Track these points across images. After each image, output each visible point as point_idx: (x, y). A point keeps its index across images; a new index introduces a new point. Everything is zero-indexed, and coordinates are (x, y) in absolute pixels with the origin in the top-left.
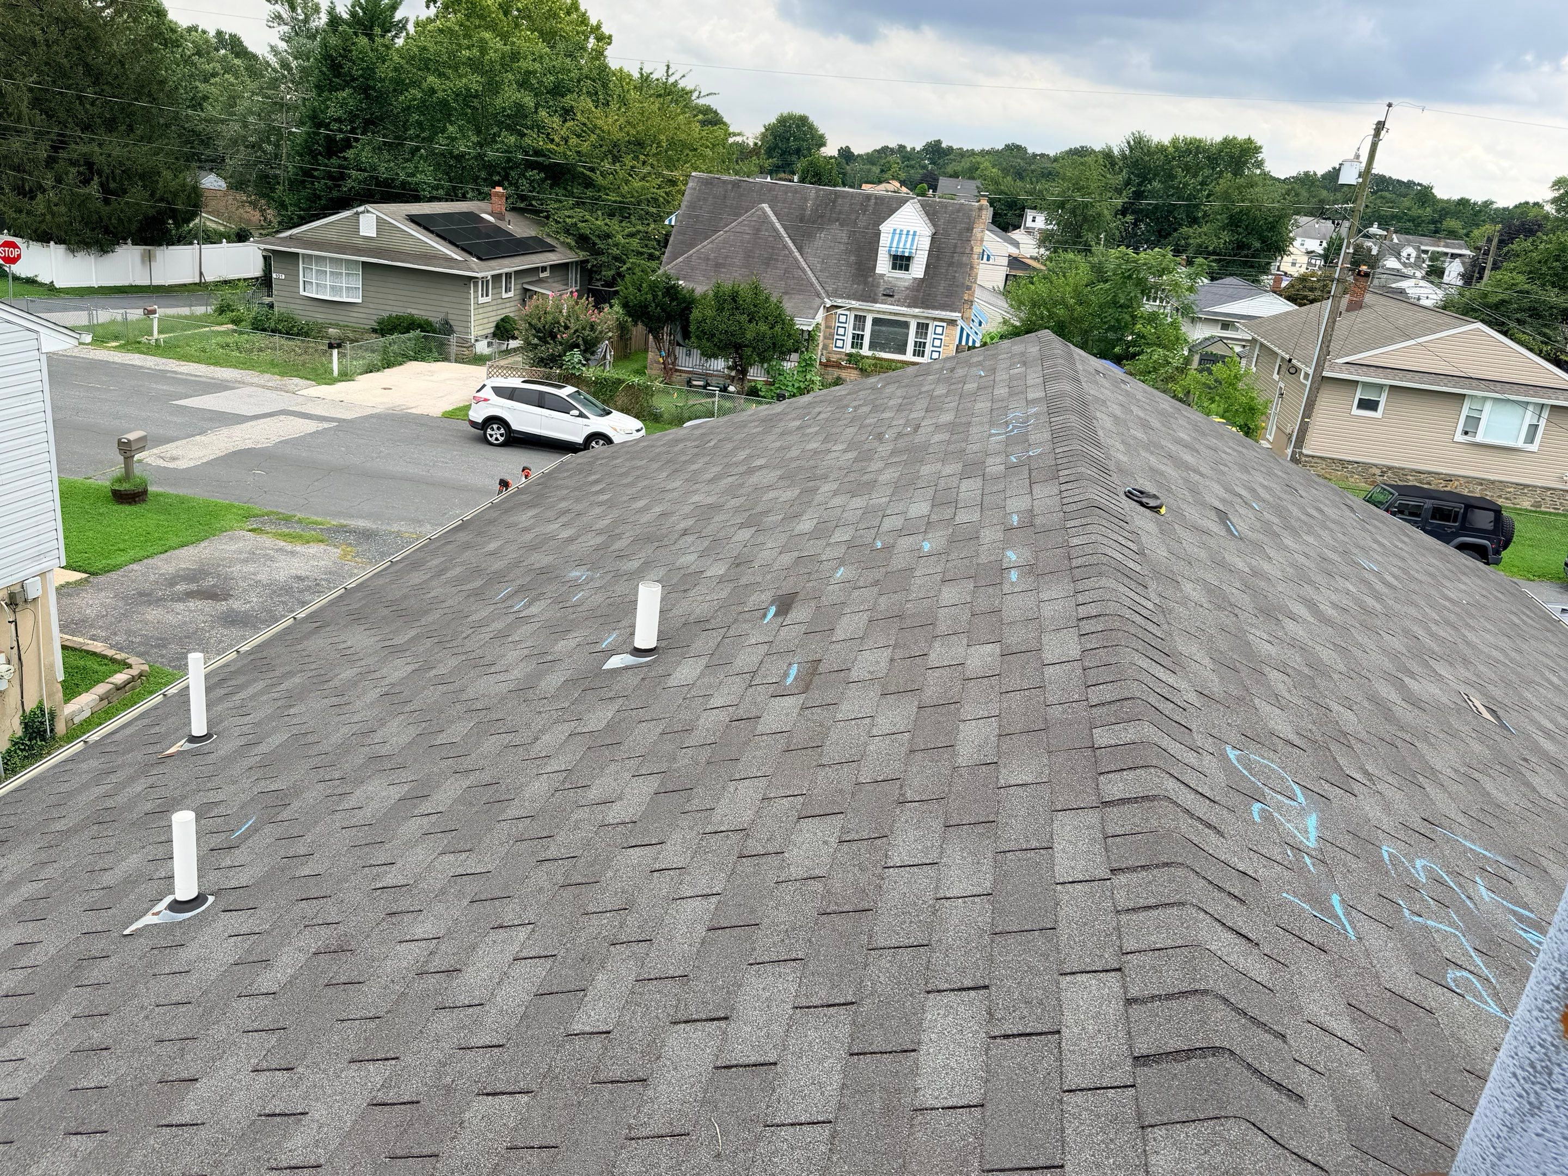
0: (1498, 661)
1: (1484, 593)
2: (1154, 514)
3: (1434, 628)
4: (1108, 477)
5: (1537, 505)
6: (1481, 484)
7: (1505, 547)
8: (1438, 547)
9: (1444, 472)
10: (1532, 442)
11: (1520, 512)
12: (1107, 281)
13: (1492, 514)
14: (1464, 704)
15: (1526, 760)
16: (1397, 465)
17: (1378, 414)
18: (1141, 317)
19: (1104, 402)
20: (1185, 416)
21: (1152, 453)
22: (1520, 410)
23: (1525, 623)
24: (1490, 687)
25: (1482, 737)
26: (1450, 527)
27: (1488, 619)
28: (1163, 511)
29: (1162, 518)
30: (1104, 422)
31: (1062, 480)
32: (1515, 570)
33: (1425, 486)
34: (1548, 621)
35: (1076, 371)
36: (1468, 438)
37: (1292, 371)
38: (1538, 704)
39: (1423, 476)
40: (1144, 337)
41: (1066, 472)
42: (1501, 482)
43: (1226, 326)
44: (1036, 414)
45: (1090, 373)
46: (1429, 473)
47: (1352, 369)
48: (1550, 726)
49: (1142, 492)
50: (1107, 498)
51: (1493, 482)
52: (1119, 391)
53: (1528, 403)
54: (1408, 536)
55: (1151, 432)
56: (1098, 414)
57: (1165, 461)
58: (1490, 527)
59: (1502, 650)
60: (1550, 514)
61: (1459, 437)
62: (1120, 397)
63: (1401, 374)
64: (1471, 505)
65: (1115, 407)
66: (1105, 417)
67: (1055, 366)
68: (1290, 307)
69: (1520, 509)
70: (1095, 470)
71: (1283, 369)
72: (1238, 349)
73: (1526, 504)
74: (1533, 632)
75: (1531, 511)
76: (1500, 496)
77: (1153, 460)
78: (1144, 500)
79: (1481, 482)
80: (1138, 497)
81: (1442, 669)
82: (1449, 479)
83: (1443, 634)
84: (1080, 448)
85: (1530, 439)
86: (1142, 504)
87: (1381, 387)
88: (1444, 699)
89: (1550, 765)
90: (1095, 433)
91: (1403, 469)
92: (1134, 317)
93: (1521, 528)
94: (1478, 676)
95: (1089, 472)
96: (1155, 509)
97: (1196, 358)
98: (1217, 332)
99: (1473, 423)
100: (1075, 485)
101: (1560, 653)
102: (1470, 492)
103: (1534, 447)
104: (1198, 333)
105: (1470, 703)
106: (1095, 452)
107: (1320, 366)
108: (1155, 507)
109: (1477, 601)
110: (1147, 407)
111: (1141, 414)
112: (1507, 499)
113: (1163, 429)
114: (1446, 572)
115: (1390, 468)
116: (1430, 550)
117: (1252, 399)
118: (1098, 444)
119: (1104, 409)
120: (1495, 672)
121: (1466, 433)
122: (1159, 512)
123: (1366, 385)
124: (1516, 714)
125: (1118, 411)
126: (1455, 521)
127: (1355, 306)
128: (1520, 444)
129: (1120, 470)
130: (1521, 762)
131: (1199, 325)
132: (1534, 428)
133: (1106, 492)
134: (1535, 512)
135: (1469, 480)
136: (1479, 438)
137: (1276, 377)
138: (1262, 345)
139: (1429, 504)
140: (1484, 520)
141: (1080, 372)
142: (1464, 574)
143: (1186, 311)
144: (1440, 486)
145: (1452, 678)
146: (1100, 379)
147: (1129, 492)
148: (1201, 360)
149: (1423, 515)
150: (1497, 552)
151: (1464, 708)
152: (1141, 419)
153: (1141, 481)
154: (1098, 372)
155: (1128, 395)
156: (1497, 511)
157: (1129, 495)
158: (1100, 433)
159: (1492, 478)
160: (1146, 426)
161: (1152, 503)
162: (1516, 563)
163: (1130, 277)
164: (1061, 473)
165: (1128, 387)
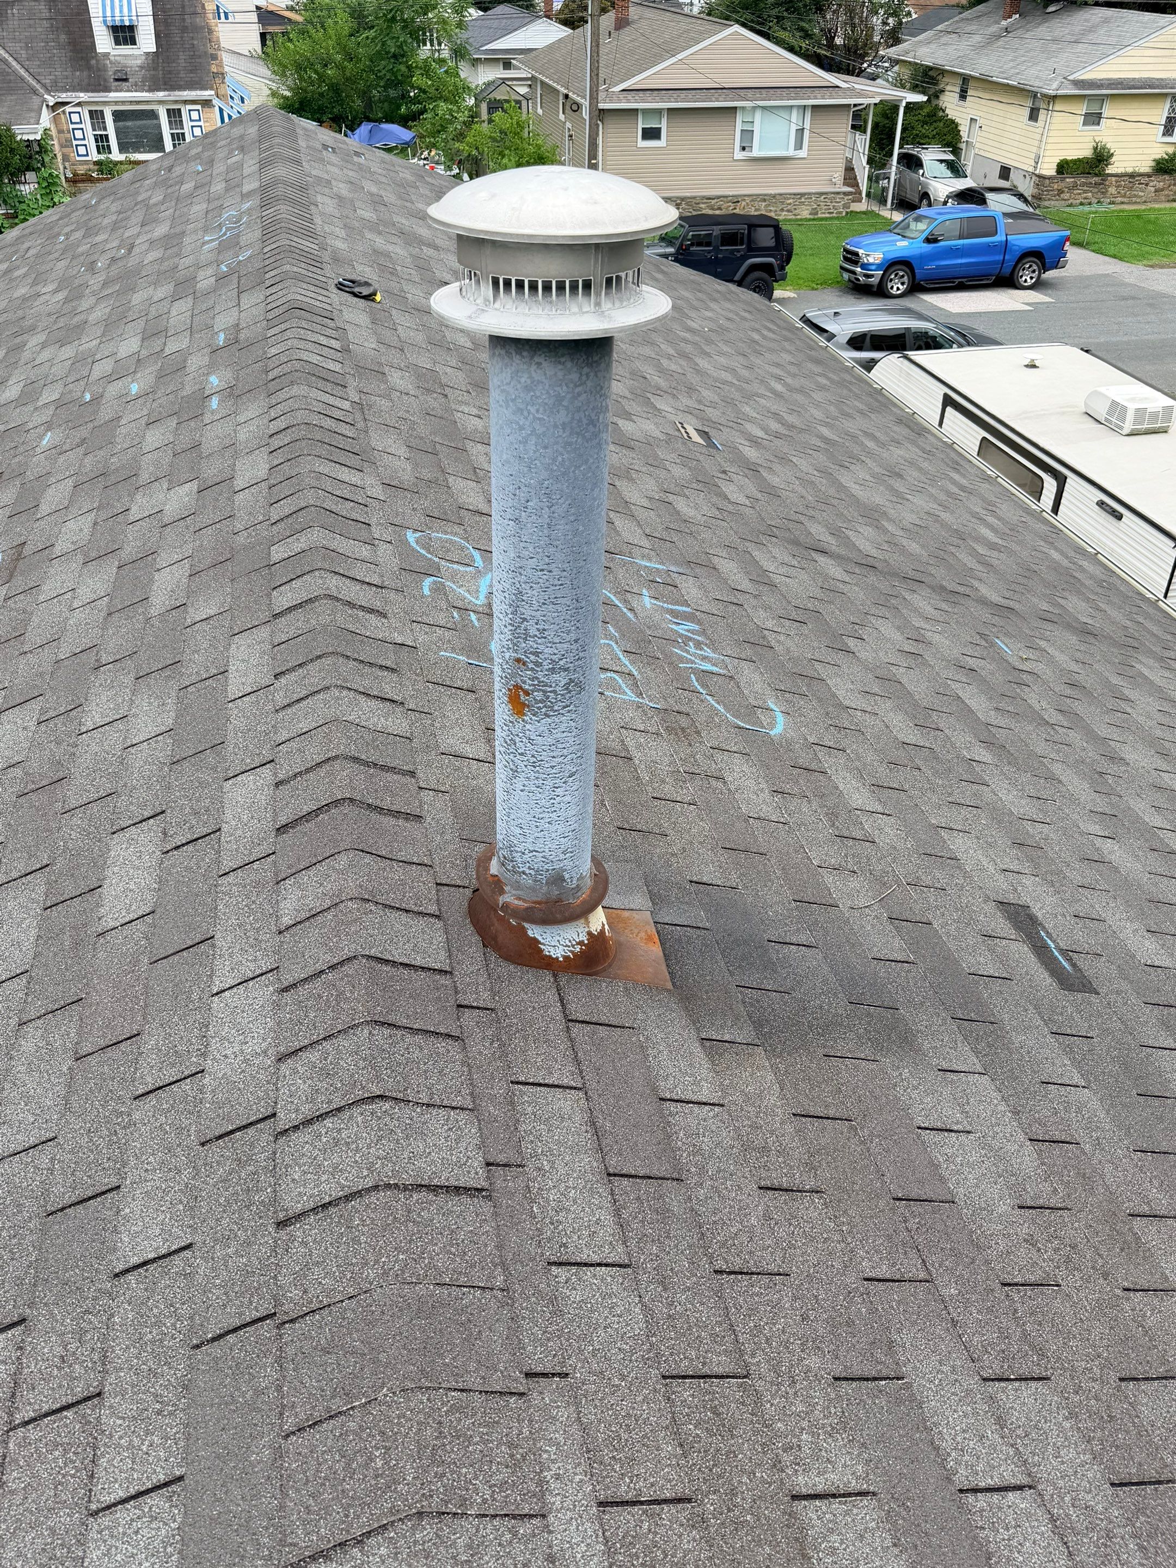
0: (725, 382)
1: (731, 315)
2: (369, 303)
3: (665, 362)
4: (319, 271)
5: (814, 212)
6: (765, 200)
7: (788, 262)
8: (692, 277)
9: (731, 194)
10: (801, 148)
11: (799, 223)
12: (373, 27)
13: (771, 230)
14: (677, 433)
15: (724, 472)
16: (688, 195)
17: (662, 143)
18: (416, 67)
19: (329, 182)
20: (428, 183)
21: (380, 233)
22: (785, 114)
23: (764, 337)
24: (709, 411)
25: (685, 460)
26: (738, 251)
27: (726, 342)
28: (378, 298)
29: (379, 306)
30: (326, 204)
31: (268, 283)
32: (801, 282)
33: (717, 212)
34: (789, 330)
35: (298, 151)
36: (746, 154)
37: (575, 107)
38: (755, 415)
39: (713, 202)
40: (424, 92)
41: (272, 273)
42: (781, 195)
43: (507, 65)
44: (249, 209)
45: (315, 149)
46: (718, 197)
47: (630, 96)
48: (760, 434)
49: (353, 282)
50: (313, 295)
51: (774, 196)
52: (350, 166)
53: (792, 107)
54: (663, 272)
55: (382, 208)
56: (319, 198)
57: (395, 239)
58: (772, 243)
59: (733, 371)
60: (826, 219)
61: (739, 155)
62: (351, 173)
63: (675, 94)
64: (755, 223)
65: (341, 185)
66: (328, 201)
67: (272, 147)
68: (565, 31)
69: (801, 220)
70: (303, 265)
71: (568, 107)
72: (523, 90)
73: (805, 213)
74: (771, 345)
75: (810, 220)
76: (782, 210)
77: (379, 242)
78: (356, 290)
79: (764, 198)
80: (350, 287)
81: (661, 404)
82: (736, 200)
83: (673, 367)
84: (288, 242)
85: (799, 146)
86: (355, 295)
87: (659, 112)
88: (657, 433)
89: (747, 471)
90: (311, 221)
91: (694, 198)
92: (409, 68)
93: (798, 238)
94: (700, 402)
95: (295, 269)
96: (370, 297)
97: (484, 107)
98: (498, 73)
99: (748, 134)
100: (279, 286)
101: (792, 360)
102: (756, 210)
103: (803, 153)
104: (484, 76)
105: (683, 431)
106: (307, 244)
107: (594, 98)
108: (370, 295)
109: (720, 327)
110: (384, 180)
111: (374, 189)
112: (788, 211)
113: (399, 202)
114: (695, 303)
115: (683, 199)
116: (682, 282)
117: (539, 147)
118: (311, 235)
119: (327, 191)
120: (718, 394)
121: (744, 149)
122: (374, 300)
123: (646, 112)
124: (728, 430)
125: (343, 189)
126: (742, 244)
127: (621, 23)
128: (791, 152)
129: (336, 259)
130: (720, 475)
131: (481, 68)
132: (801, 131)
133: (313, 288)
134: (814, 219)
135: (754, 198)
136: (756, 153)
137: (562, 117)
138: (542, 83)
139: (716, 231)
140: (765, 237)
141: (303, 150)
142: (715, 300)
143: (459, 53)
144: (728, 209)
145: (670, 410)
146: (327, 155)
147: (340, 283)
148: (489, 109)
149: (713, 244)
150: (782, 268)
151: (676, 437)
152: (372, 195)
153: (359, 268)
154: (325, 147)
155: (361, 169)
156: (776, 226)
157: (340, 287)
158: (318, 220)
159: (772, 192)
160: (377, 202)
161: (365, 291)
162: (802, 274)
163: (394, 18)
164: (267, 276)
165: (362, 160)
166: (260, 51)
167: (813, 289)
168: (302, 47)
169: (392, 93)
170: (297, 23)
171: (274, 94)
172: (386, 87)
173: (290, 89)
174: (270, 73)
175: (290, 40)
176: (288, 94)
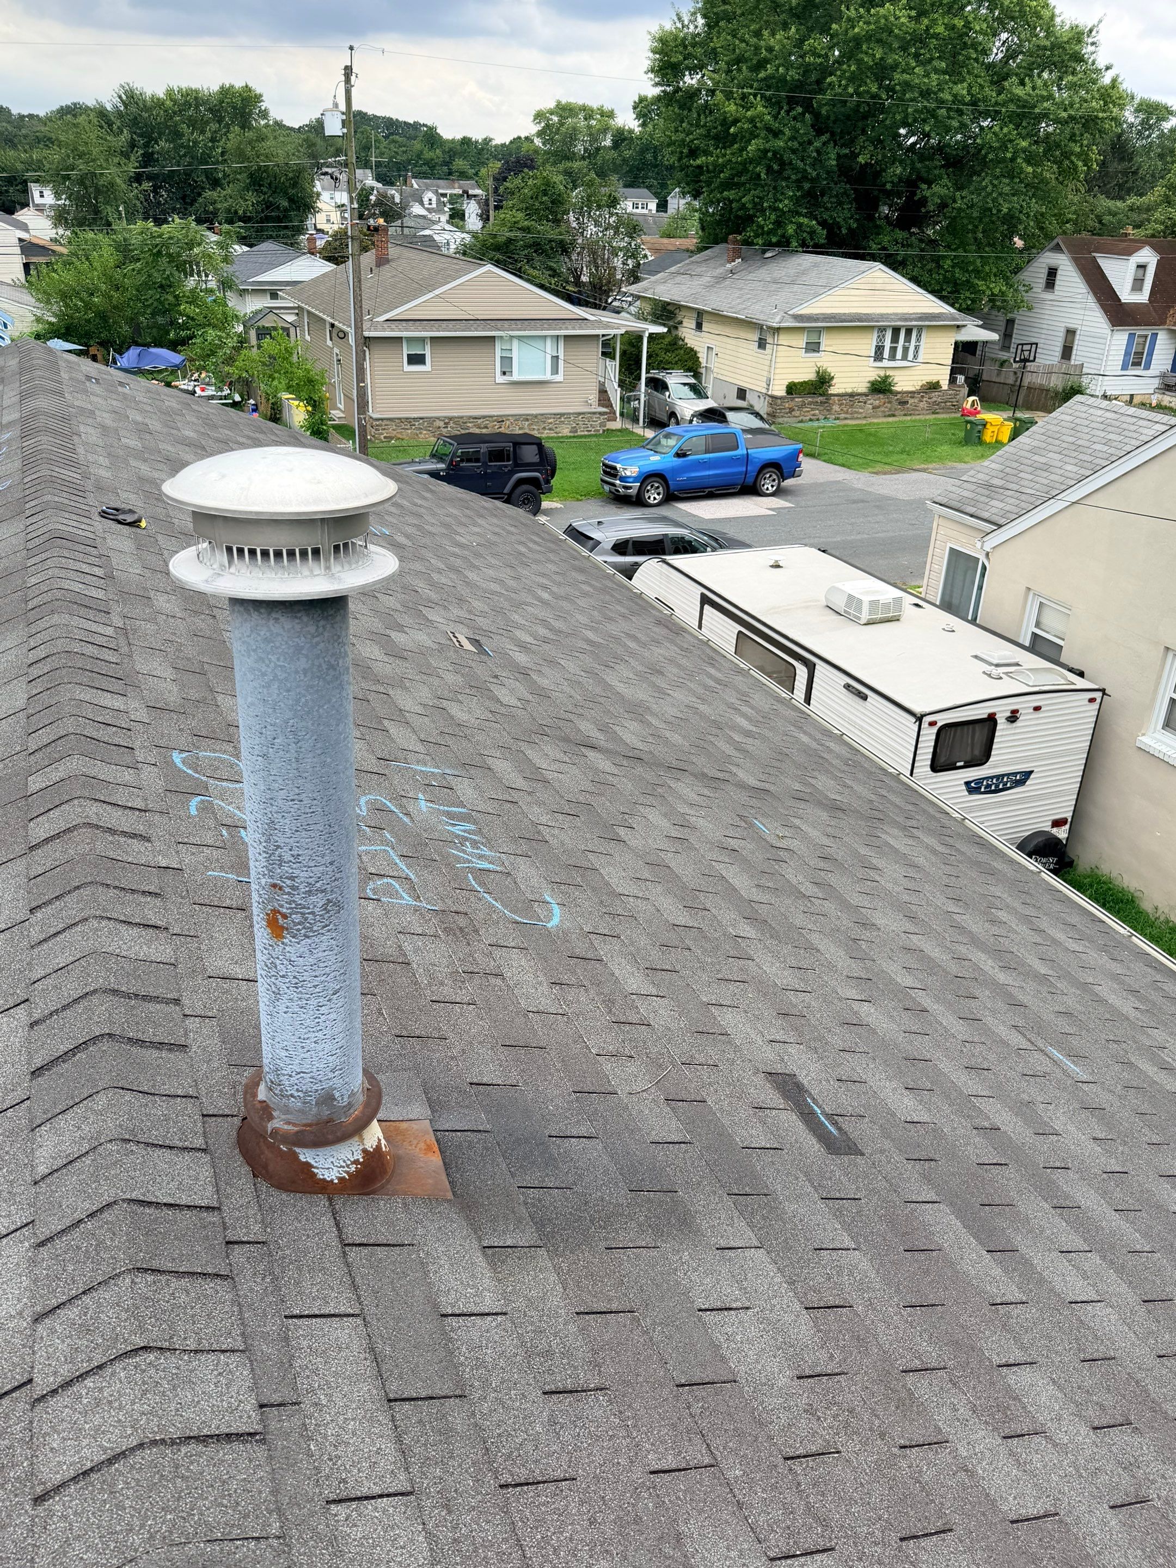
0: (494, 593)
1: (497, 530)
2: (134, 529)
3: (435, 576)
4: (81, 500)
5: (574, 430)
6: (527, 420)
7: (553, 476)
9: (495, 414)
10: (557, 373)
11: (561, 440)
12: (139, 260)
13: (535, 447)
14: (449, 642)
15: (496, 677)
16: (456, 415)
17: (427, 367)
18: (184, 296)
19: (92, 412)
20: (195, 411)
21: (145, 460)
22: (539, 344)
23: (530, 550)
24: (480, 620)
25: (457, 667)
26: (506, 466)
27: (494, 555)
28: (143, 524)
29: (144, 532)
30: (89, 433)
31: (28, 513)
32: (566, 494)
33: (484, 431)
34: (553, 542)
35: (60, 383)
36: (506, 378)
37: (341, 335)
38: (524, 622)
39: (479, 421)
40: (193, 319)
41: (33, 503)
42: (542, 415)
43: (274, 295)
44: (8, 440)
45: (78, 381)
46: (484, 417)
47: (393, 325)
48: (529, 639)
49: (117, 510)
50: (75, 524)
51: (536, 416)
52: (114, 396)
53: (546, 337)
54: (432, 491)
55: (148, 436)
56: (82, 428)
57: (161, 466)
58: (536, 459)
59: (501, 582)
60: (585, 436)
61: (500, 379)
62: (115, 403)
63: (437, 324)
64: (519, 442)
65: (105, 415)
66: (90, 430)
67: (33, 379)
68: (329, 267)
69: (562, 437)
70: (65, 495)
71: (334, 335)
72: (291, 318)
73: (566, 431)
74: (537, 556)
75: (570, 437)
76: (544, 428)
77: (145, 469)
78: (120, 517)
79: (526, 418)
80: (113, 515)
81: (432, 615)
82: (501, 420)
83: (444, 580)
84: (49, 473)
85: (555, 371)
86: (119, 522)
87: (422, 340)
88: (429, 643)
89: (517, 675)
90: (74, 451)
91: (462, 417)
92: (176, 297)
93: (561, 454)
94: (470, 612)
95: (57, 499)
96: (135, 524)
97: (253, 334)
98: (267, 302)
99: (507, 361)
100: (40, 516)
101: (557, 570)
102: (520, 429)
103: (559, 378)
104: (252, 305)
105: (455, 640)
106: (68, 474)
107: (359, 327)
108: (135, 522)
109: (488, 541)
110: (149, 408)
111: (139, 418)
112: (550, 429)
113: (165, 430)
114: (463, 520)
115: (450, 419)
116: (450, 500)
117: (308, 371)
118: (73, 464)
119: (90, 421)
120: (488, 605)
121: (504, 373)
122: (139, 527)
123: (409, 339)
124: (499, 637)
125: (108, 419)
126: (509, 460)
127: (382, 261)
128: (548, 376)
129: (99, 488)
130: (492, 680)
131: (248, 298)
132: (555, 359)
133: (75, 517)
134: (574, 437)
135: (517, 417)
136: (516, 377)
137: (329, 343)
138: (309, 312)
139: (484, 448)
140: (530, 454)
141: (65, 382)
142: (482, 516)
143: (226, 284)
144: (493, 428)
145: (441, 620)
146: (92, 386)
147: (104, 512)
148: (258, 335)
149: (482, 460)
150: (548, 482)
151: (448, 645)
152: (137, 423)
153: (124, 495)
154: (89, 378)
155: (125, 399)
156: (539, 444)
157: (104, 514)
158: (81, 450)
159: (534, 412)
160: (142, 430)
161: (130, 518)
162: (566, 487)
163: (159, 252)
164: (27, 506)
165: (126, 390)
166: (23, 280)
167: (578, 500)
168: (68, 277)
169: (160, 320)
170: (61, 255)
171: (38, 320)
172: (153, 314)
173: (55, 315)
174: (34, 300)
175: (55, 271)
176: (53, 320)
